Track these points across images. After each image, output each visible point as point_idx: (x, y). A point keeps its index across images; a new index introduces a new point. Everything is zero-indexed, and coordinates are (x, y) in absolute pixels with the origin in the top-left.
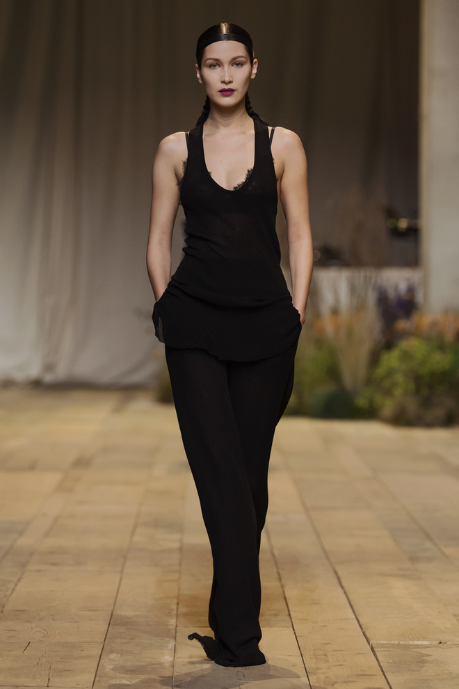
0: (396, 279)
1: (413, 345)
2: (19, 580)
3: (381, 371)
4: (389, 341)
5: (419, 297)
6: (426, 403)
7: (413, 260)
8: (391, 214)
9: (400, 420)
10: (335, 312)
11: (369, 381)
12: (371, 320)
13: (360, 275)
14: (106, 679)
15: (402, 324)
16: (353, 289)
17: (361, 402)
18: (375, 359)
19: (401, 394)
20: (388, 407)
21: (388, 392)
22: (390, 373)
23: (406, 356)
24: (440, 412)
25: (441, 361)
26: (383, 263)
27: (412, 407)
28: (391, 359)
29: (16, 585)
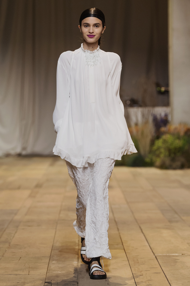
0: (160, 111)
1: (167, 137)
2: (16, 232)
3: (155, 147)
4: (158, 136)
5: (170, 118)
6: (173, 160)
7: (167, 104)
8: (158, 85)
9: (163, 167)
10: (136, 124)
11: (150, 152)
12: (150, 128)
13: (146, 110)
14: (52, 271)
15: (163, 129)
16: (143, 115)
17: (148, 160)
18: (152, 143)
19: (163, 156)
20: (158, 162)
21: (158, 156)
22: (159, 148)
23: (165, 141)
24: (178, 163)
25: (178, 143)
26: (154, 105)
27: (168, 162)
28: (159, 143)
29: (15, 234)
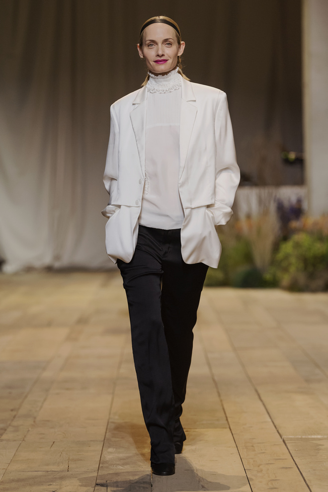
0: (289, 194)
1: (301, 238)
2: (45, 400)
3: (280, 255)
4: (285, 235)
5: (305, 206)
6: (311, 276)
7: (300, 181)
8: (285, 150)
9: (294, 288)
10: (249, 216)
11: (273, 262)
12: (272, 223)
13: (265, 192)
15: (294, 224)
16: (260, 201)
17: (268, 276)
18: (276, 247)
19: (294, 270)
20: (286, 279)
21: (286, 270)
22: (287, 257)
23: (297, 245)
24: (320, 282)
25: (319, 248)
26: (279, 183)
27: (302, 279)
28: (287, 248)
29: (43, 404)
